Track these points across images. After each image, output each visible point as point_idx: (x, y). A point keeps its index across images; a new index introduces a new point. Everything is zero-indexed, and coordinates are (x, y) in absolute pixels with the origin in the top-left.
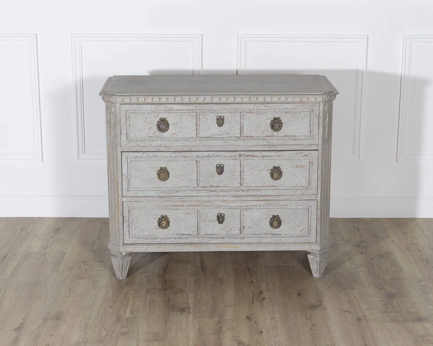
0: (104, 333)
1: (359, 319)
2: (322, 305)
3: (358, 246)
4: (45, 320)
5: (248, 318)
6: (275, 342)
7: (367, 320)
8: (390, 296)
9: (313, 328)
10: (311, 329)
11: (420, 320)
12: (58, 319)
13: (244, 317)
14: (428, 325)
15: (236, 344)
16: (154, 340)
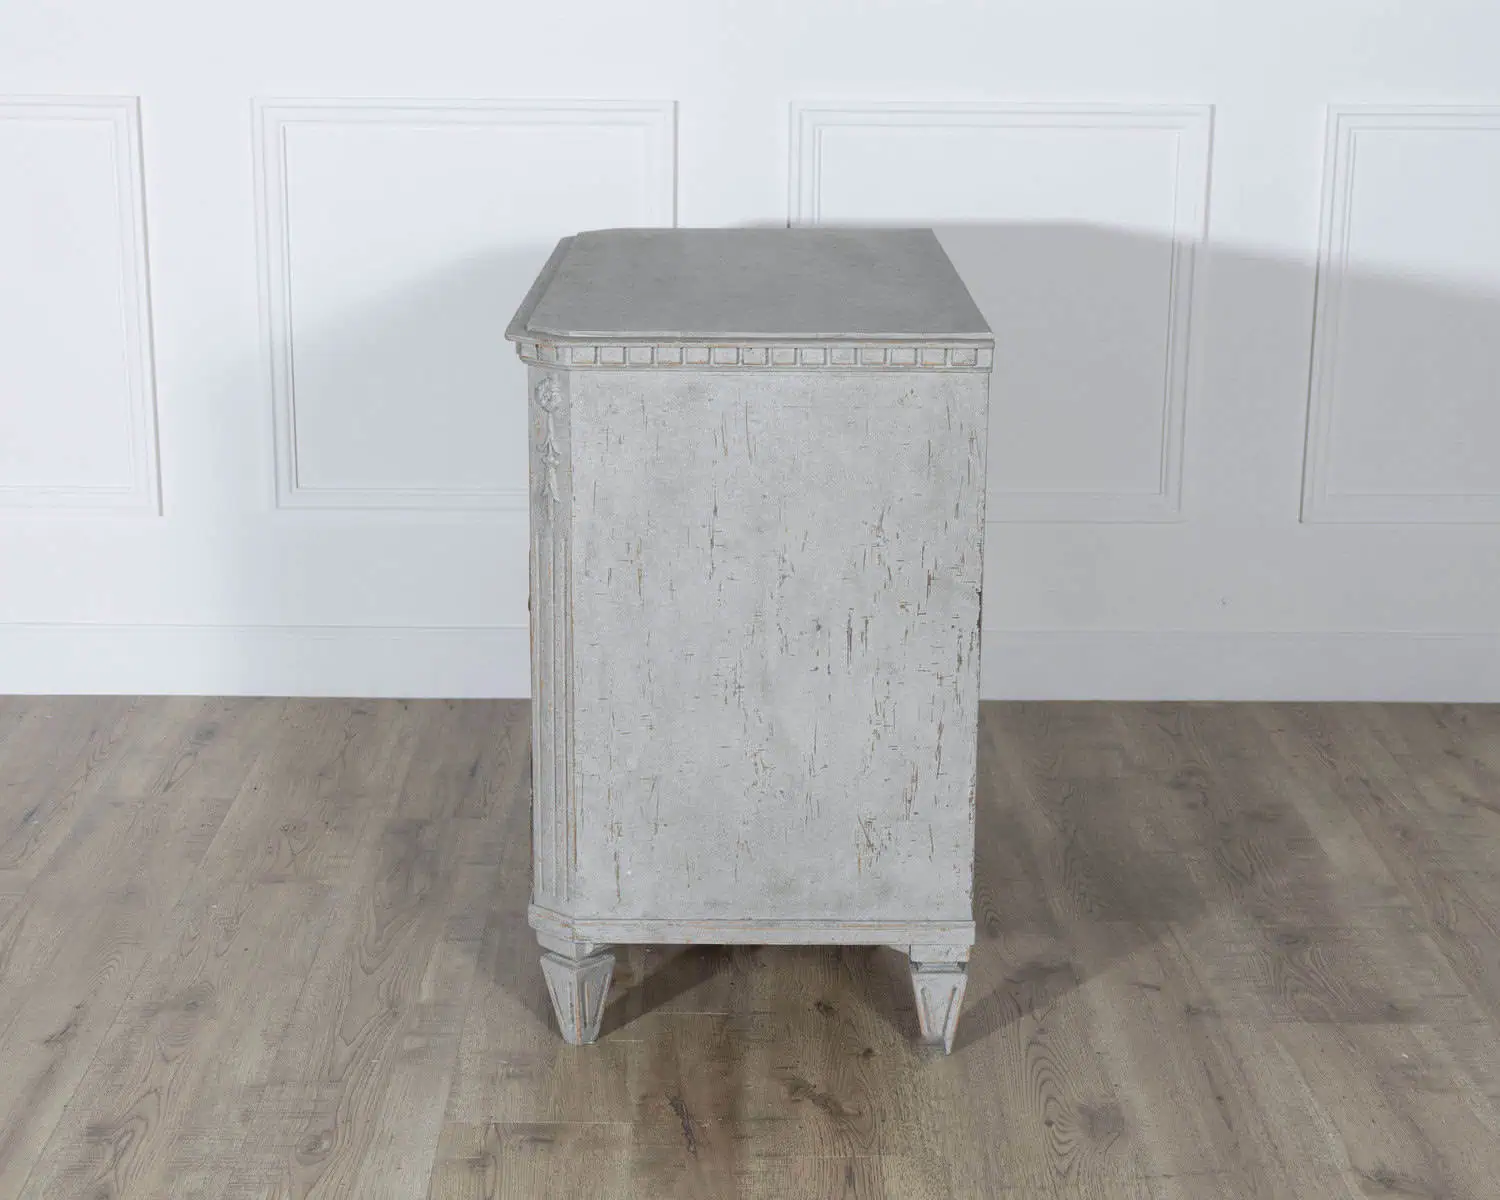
0: (345, 1052)
1: (1191, 1012)
3: (1179, 786)
4: (151, 1011)
5: (824, 1008)
6: (915, 1086)
7: (1217, 1015)
8: (1292, 940)
9: (1040, 1038)
10: (1034, 1042)
11: (1393, 1014)
12: (192, 1006)
13: (810, 1005)
14: (1421, 1031)
15: (784, 1091)
16: (508, 1076)
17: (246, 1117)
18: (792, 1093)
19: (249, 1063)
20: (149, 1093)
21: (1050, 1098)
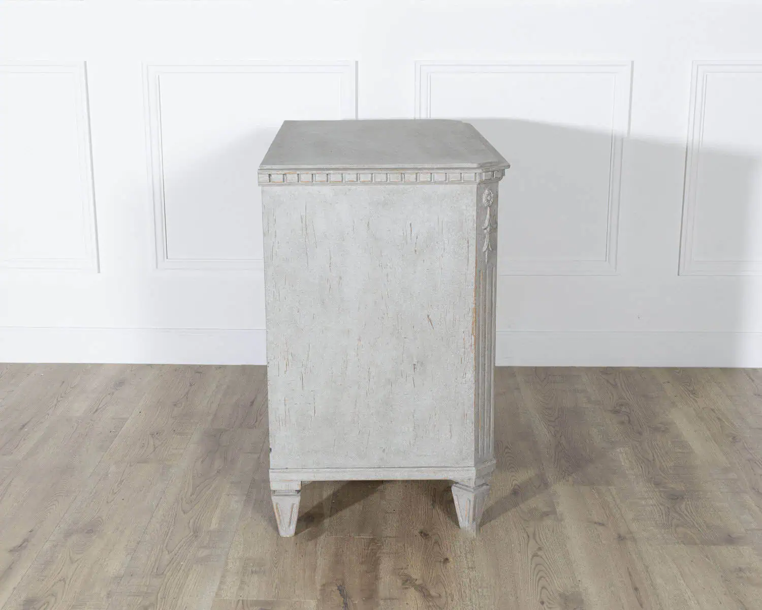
0: (167, 557)
1: (621, 538)
2: (554, 512)
3: (616, 412)
4: (68, 534)
5: (424, 534)
6: (470, 580)
7: (634, 540)
8: (675, 498)
9: (539, 553)
10: (535, 555)
11: (730, 540)
12: (91, 531)
13: (417, 532)
14: (746, 550)
15: (399, 582)
16: (252, 572)
17: (109, 595)
18: (403, 584)
19: (115, 565)
20: (60, 580)
21: (543, 588)
